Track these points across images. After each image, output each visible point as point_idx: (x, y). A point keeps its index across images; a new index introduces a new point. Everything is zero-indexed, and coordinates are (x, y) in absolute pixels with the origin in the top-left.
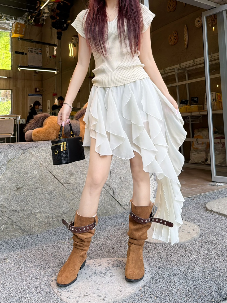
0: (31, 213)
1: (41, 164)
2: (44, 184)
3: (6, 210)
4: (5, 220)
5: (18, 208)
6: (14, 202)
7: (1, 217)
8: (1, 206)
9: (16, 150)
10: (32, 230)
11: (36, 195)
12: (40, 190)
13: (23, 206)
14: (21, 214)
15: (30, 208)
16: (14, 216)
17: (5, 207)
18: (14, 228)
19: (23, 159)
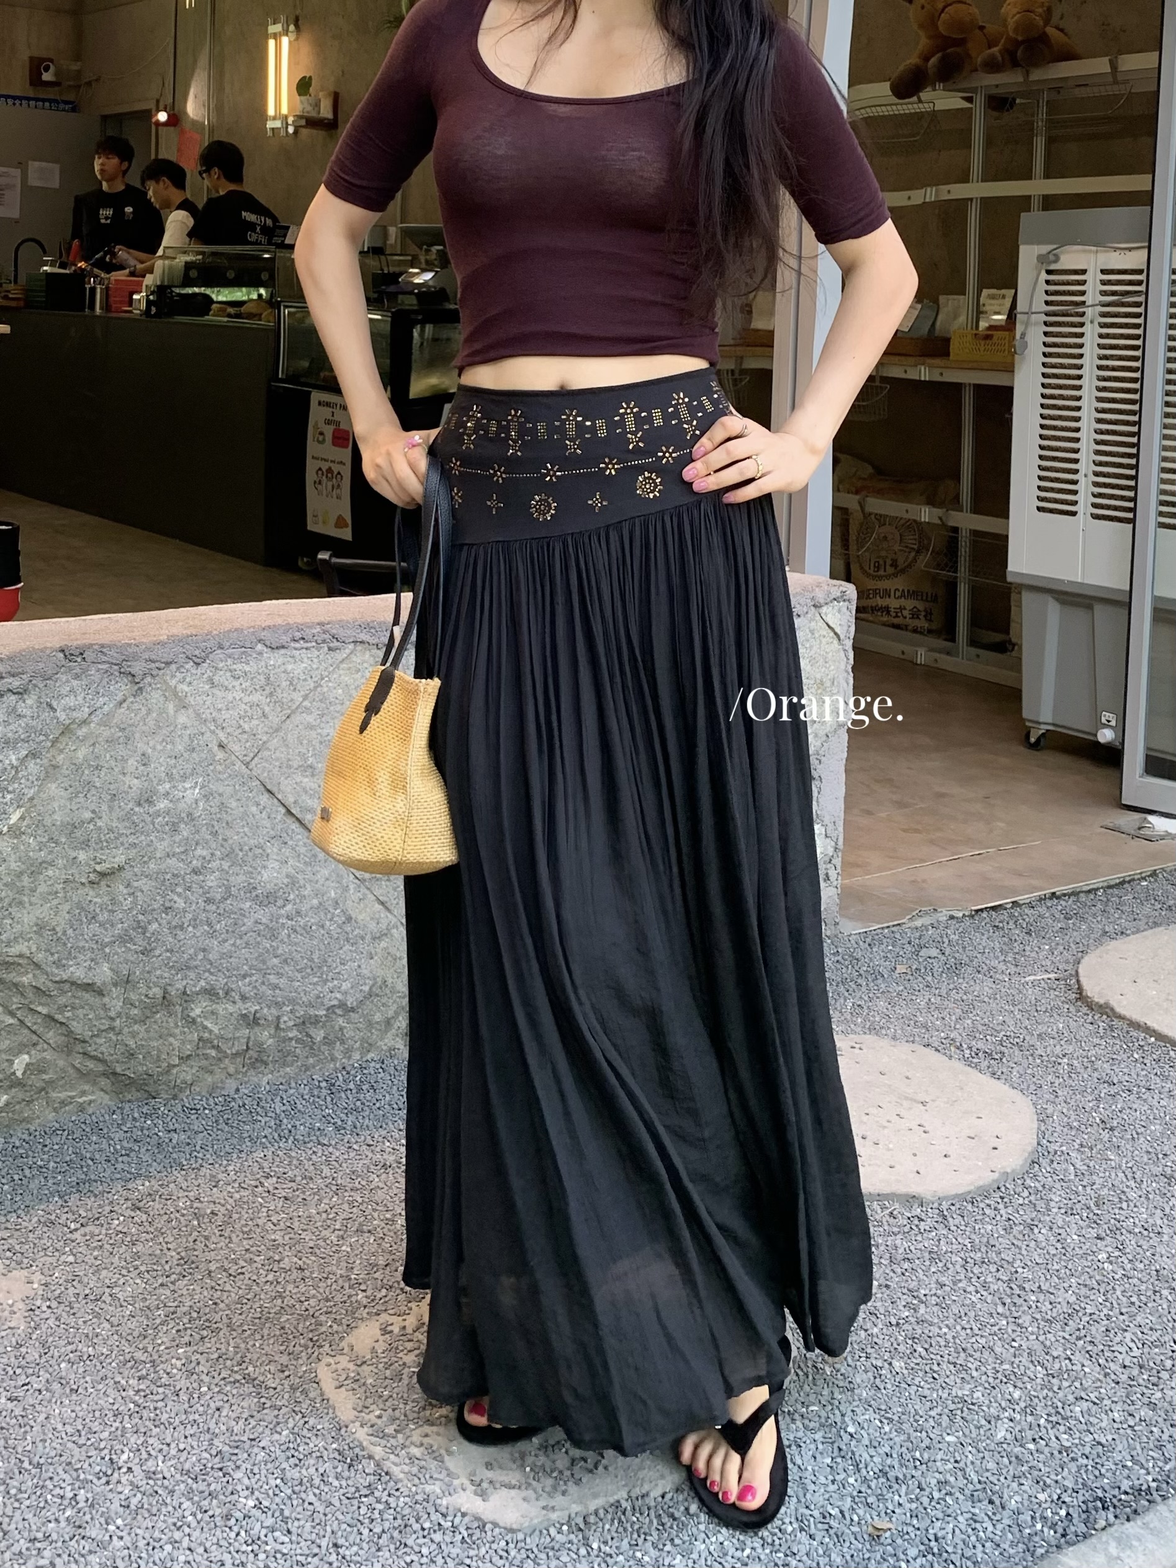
0: (164, 998)
1: (221, 746)
3: (42, 981)
4: (34, 1028)
5: (104, 973)
6: (81, 944)
7: (12, 1014)
8: (12, 964)
9: (97, 677)
10: (164, 1078)
11: (194, 907)
12: (212, 880)
13: (127, 961)
14: (115, 1002)
15: (158, 972)
16: (80, 1012)
17: (37, 966)
18: (78, 1070)
19: (130, 726)
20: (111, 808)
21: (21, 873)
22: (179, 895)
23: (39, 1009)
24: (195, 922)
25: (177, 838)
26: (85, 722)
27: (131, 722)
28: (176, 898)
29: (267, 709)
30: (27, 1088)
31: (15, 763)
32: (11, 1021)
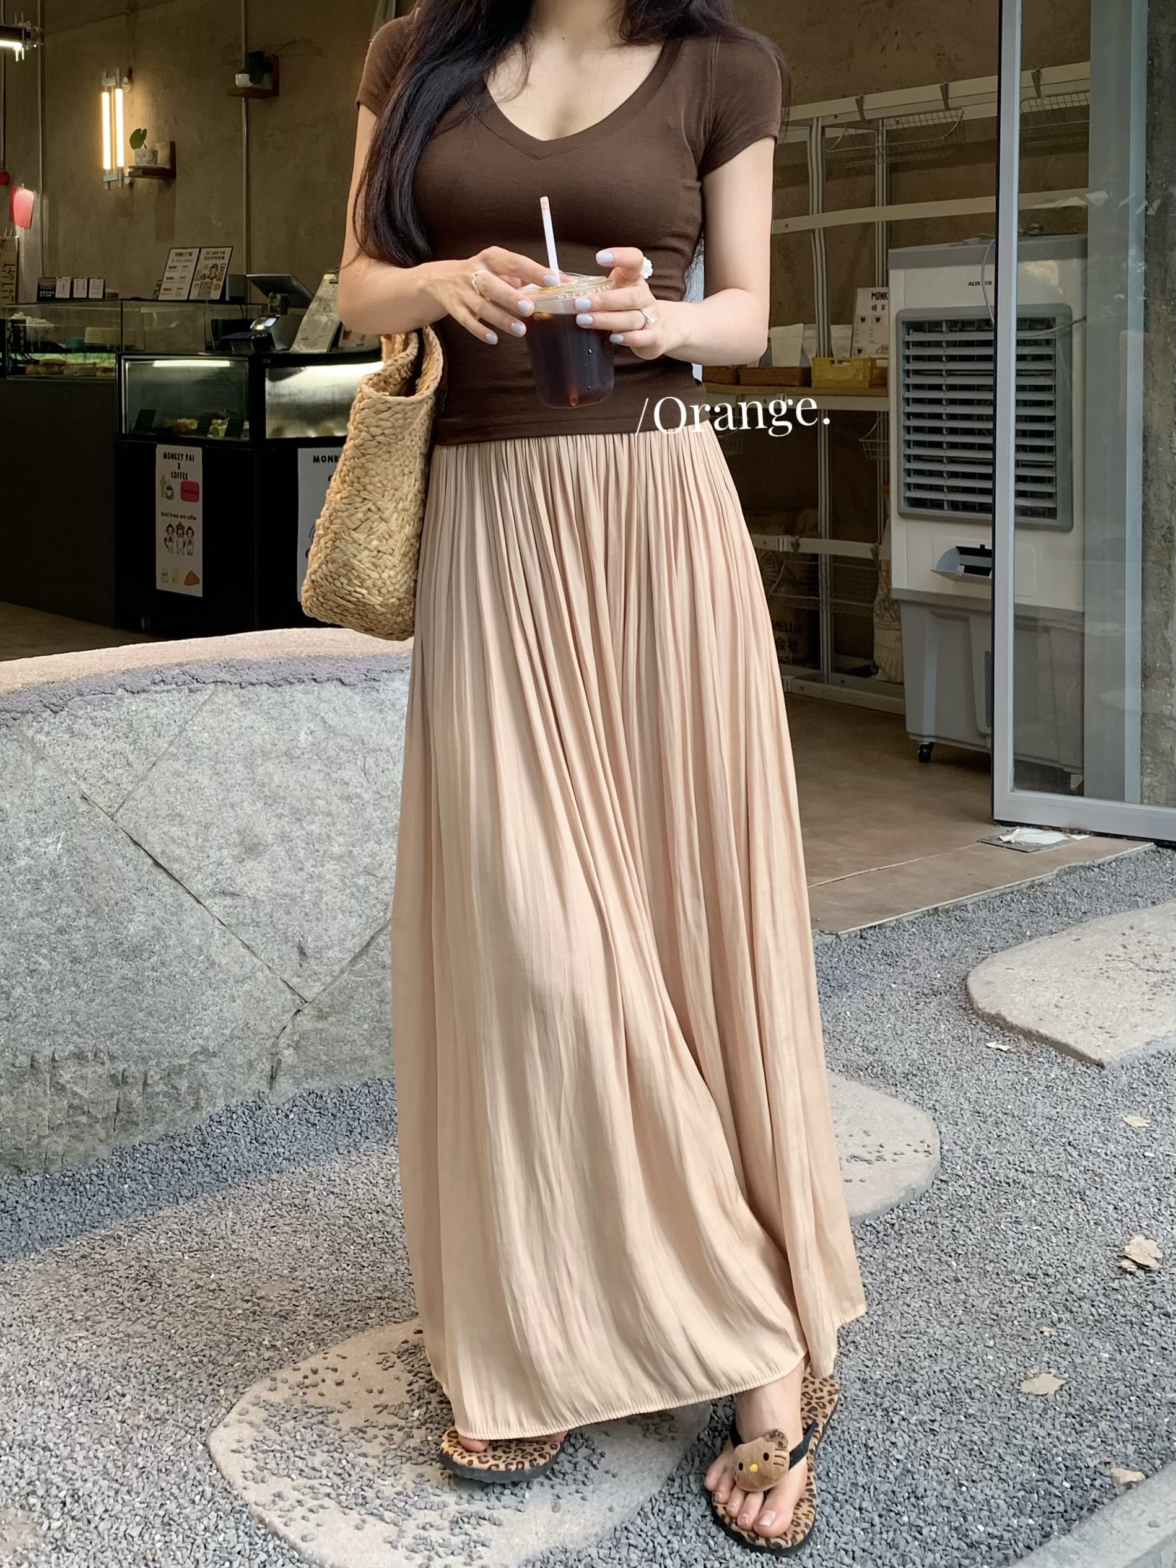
0: (32, 1066)
1: (84, 798)
2: (103, 906)
10: (33, 1151)
11: (60, 968)
12: (77, 939)
15: (25, 1040)
22: (45, 957)
24: (62, 985)
25: (40, 897)
28: (41, 960)
29: (131, 757)
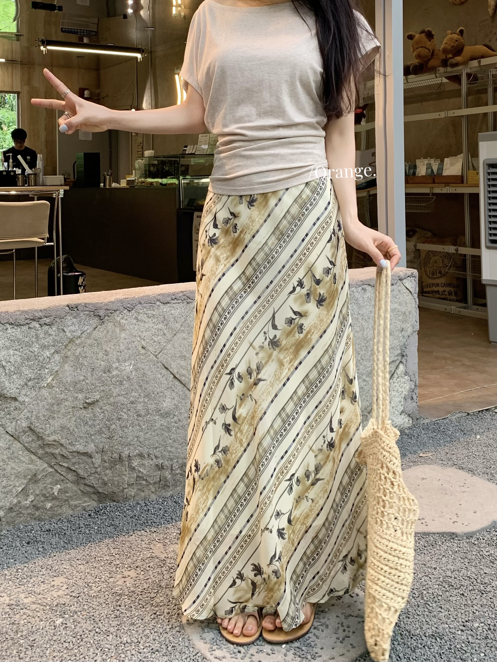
0: (120, 458)
1: (143, 348)
2: (151, 394)
3: (64, 452)
4: (62, 473)
5: (91, 448)
6: (81, 435)
7: (52, 467)
8: (52, 444)
9: (84, 317)
10: (121, 494)
11: (132, 418)
12: (140, 407)
13: (102, 442)
14: (97, 460)
15: (116, 447)
16: (82, 466)
17: (62, 445)
18: (82, 491)
19: (100, 338)
20: (92, 375)
21: (53, 404)
22: (125, 413)
23: (64, 464)
24: (132, 425)
25: (123, 388)
26: (79, 337)
27: (99, 337)
28: (123, 414)
29: (165, 331)
30: (60, 500)
31: (49, 355)
32: (51, 470)
